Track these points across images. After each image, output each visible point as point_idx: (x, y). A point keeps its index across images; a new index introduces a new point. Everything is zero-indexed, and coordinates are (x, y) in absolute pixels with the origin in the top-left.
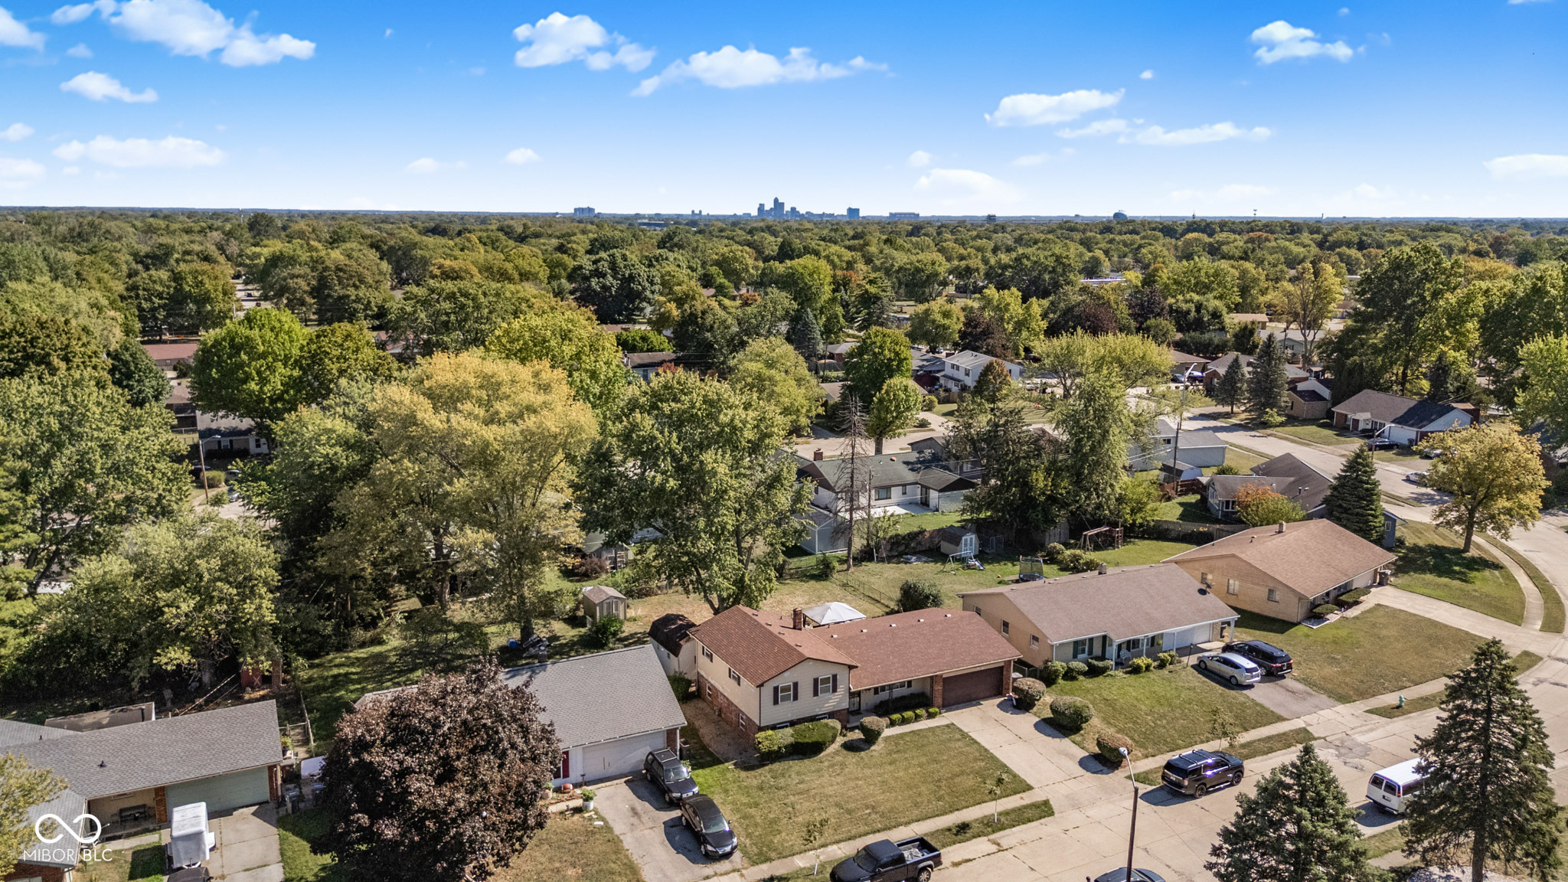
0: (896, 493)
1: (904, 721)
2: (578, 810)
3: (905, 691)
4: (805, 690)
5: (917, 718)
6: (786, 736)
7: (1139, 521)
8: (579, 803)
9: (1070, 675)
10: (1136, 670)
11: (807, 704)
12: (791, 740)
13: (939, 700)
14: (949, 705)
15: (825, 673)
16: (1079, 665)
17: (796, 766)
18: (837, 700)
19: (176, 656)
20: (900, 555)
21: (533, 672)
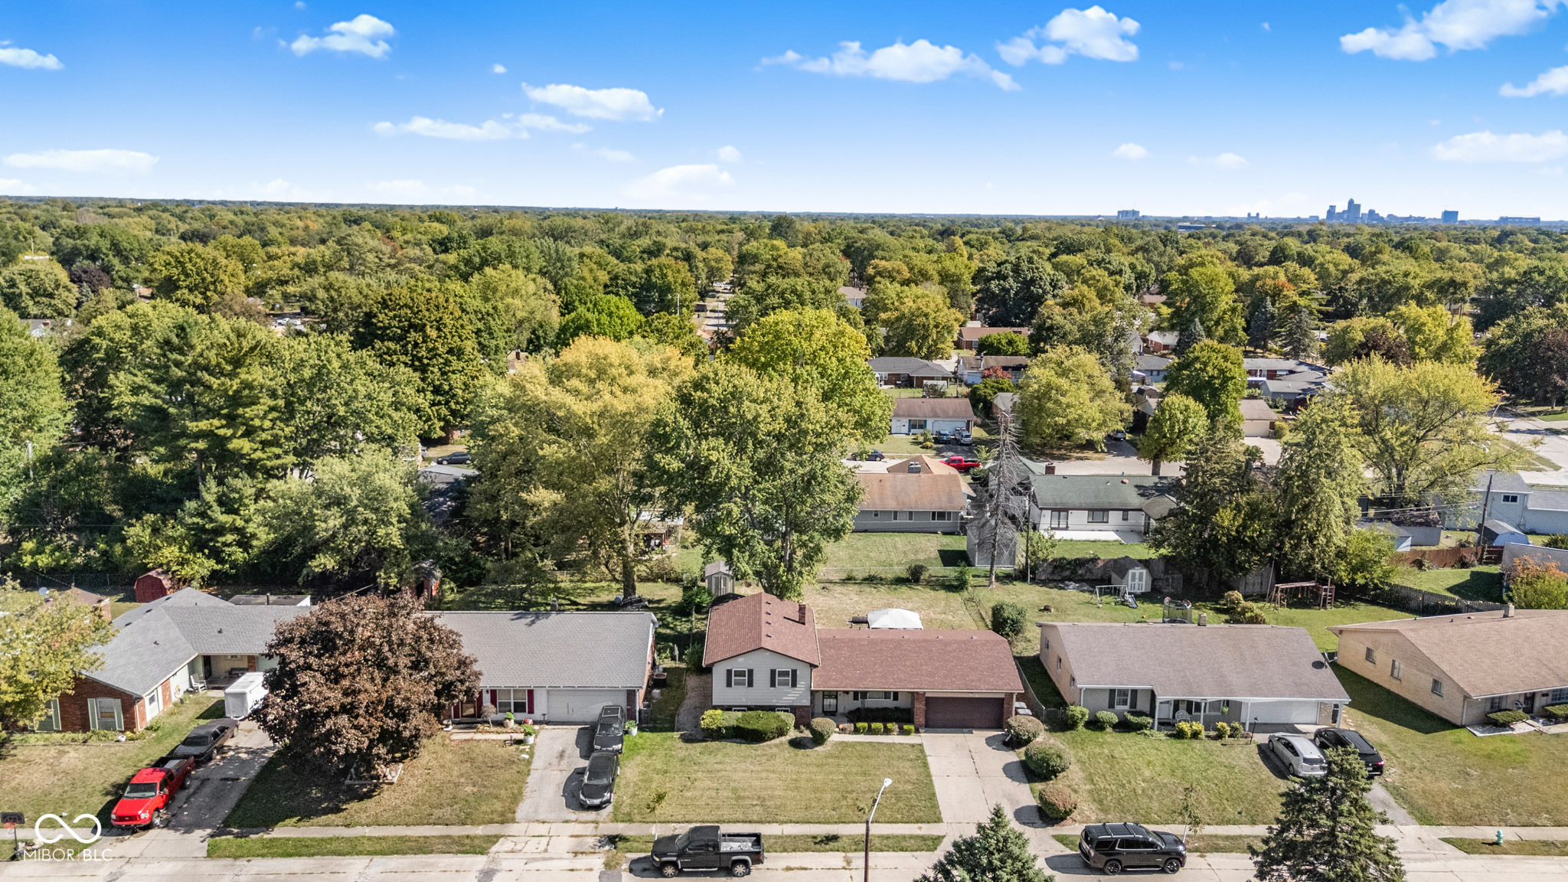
0: (1115, 517)
1: (870, 731)
2: (519, 742)
3: (890, 703)
4: (761, 678)
5: (887, 731)
6: (732, 719)
7: (1360, 581)
8: (521, 736)
9: (1095, 724)
10: (1180, 735)
11: (761, 692)
12: (733, 723)
13: (920, 718)
14: (931, 726)
15: (787, 666)
16: (1109, 716)
17: (731, 748)
18: (797, 696)
19: (325, 562)
20: (1062, 581)
21: (537, 618)
